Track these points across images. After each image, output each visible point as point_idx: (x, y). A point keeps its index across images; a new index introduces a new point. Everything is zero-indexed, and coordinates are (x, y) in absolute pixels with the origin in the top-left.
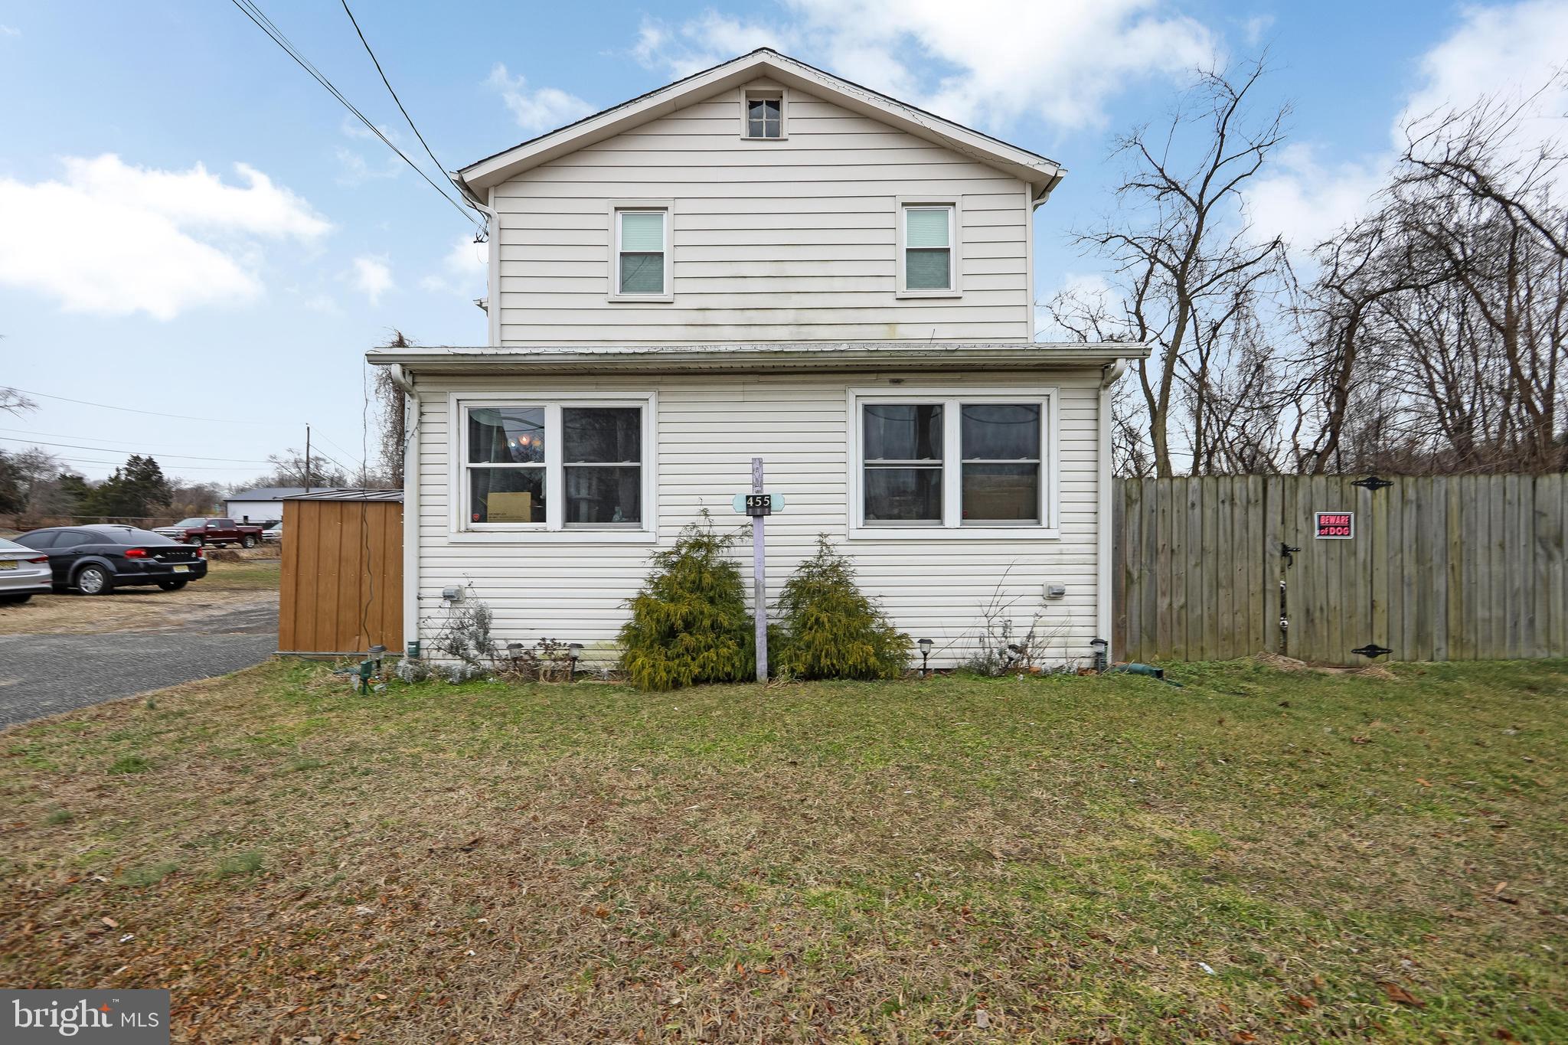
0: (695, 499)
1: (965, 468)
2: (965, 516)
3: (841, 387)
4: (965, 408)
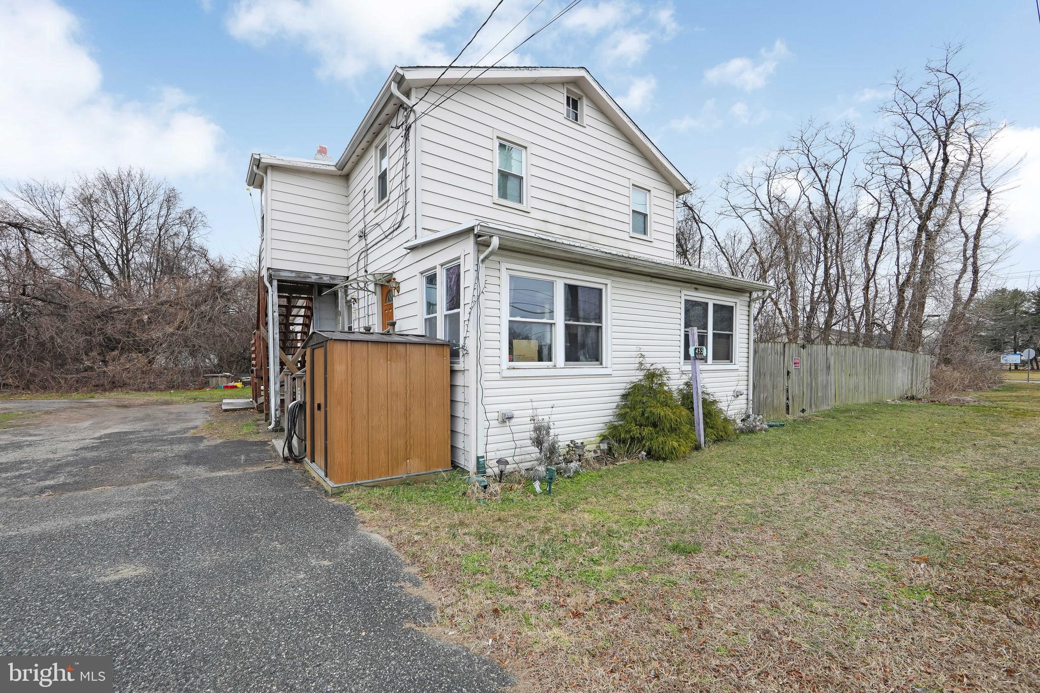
0: (634, 348)
1: (714, 334)
2: (713, 359)
3: (679, 289)
4: (714, 305)
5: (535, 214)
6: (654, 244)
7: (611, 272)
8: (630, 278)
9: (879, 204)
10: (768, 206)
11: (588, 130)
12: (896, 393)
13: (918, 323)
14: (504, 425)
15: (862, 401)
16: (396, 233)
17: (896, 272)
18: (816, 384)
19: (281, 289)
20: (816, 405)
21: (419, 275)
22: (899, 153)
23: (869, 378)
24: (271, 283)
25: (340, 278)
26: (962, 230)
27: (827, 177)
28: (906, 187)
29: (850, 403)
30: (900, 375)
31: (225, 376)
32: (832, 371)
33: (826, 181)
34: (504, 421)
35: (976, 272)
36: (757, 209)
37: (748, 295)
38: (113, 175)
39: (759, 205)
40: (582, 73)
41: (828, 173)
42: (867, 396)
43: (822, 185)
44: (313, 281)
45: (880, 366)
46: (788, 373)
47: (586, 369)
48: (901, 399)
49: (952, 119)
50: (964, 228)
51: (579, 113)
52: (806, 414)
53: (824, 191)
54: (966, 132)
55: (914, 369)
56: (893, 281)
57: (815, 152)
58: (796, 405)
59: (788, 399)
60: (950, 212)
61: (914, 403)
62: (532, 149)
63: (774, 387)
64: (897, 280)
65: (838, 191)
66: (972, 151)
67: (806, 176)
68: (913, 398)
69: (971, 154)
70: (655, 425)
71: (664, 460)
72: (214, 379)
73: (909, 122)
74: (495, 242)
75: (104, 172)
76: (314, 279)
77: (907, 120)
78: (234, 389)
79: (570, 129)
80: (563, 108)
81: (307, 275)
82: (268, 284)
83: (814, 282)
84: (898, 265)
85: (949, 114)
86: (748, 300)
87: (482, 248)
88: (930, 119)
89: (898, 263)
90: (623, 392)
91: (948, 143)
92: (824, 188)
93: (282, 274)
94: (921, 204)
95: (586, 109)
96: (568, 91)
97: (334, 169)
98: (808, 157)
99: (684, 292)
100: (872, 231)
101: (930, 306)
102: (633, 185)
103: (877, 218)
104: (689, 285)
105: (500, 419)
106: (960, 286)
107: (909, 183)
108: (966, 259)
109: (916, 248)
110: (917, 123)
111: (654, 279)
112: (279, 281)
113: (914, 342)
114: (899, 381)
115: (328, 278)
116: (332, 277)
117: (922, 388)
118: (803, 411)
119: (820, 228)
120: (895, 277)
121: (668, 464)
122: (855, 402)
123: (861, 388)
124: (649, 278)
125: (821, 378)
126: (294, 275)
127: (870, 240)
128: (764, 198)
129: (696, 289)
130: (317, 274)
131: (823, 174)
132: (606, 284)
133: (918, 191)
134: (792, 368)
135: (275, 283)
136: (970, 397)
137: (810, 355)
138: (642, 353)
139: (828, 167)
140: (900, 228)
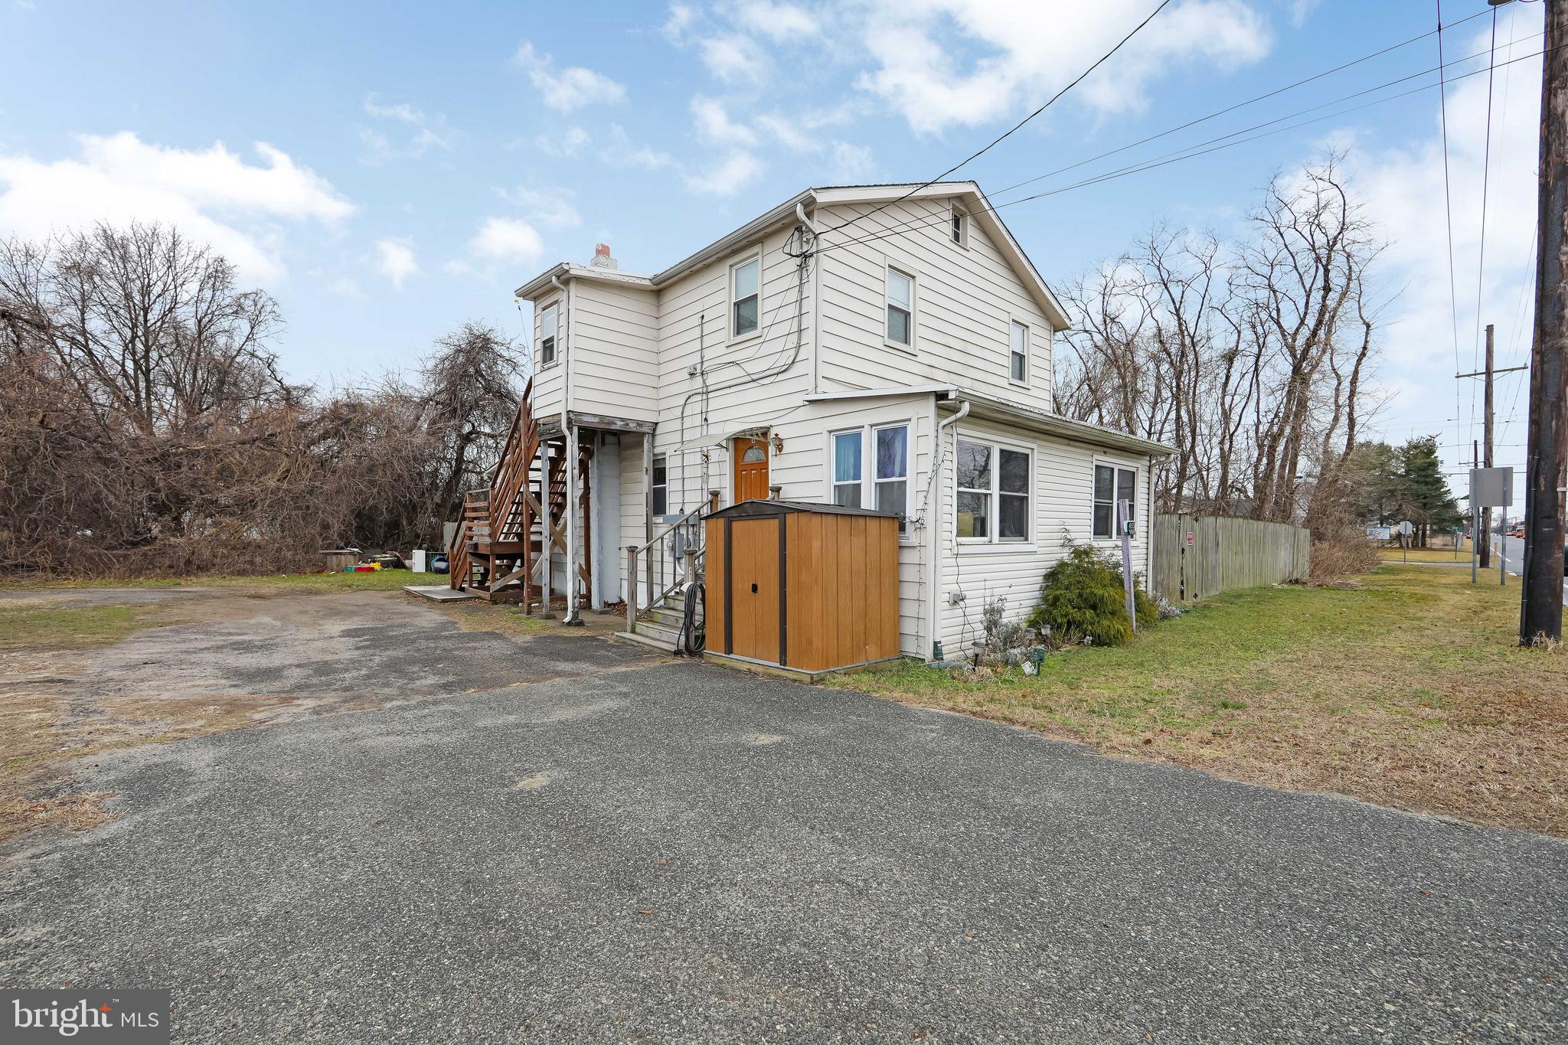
5: (922, 358)
6: (1032, 392)
7: (1037, 435)
8: (1051, 442)
9: (1239, 332)
10: (1102, 328)
11: (971, 255)
12: (1279, 576)
13: (1288, 487)
14: (956, 607)
15: (1246, 585)
16: (781, 377)
17: (1256, 421)
18: (1207, 564)
19: (581, 439)
20: (1206, 591)
21: (826, 434)
22: (1266, 271)
23: (1254, 557)
24: (570, 429)
25: (648, 424)
26: (1334, 370)
27: (1182, 297)
28: (1274, 314)
29: (1236, 587)
30: (1283, 553)
31: (352, 553)
32: (1220, 547)
33: (1181, 303)
34: (955, 602)
35: (1352, 423)
36: (1087, 331)
37: (1148, 458)
38: (121, 229)
39: (1089, 327)
40: (972, 188)
41: (1183, 292)
42: (1251, 581)
43: (1175, 307)
44: (618, 428)
45: (1264, 543)
46: (1183, 550)
47: (1015, 545)
48: (1284, 582)
49: (1336, 238)
50: (1336, 367)
51: (960, 232)
52: (1199, 599)
53: (1178, 315)
54: (1344, 251)
55: (1295, 548)
56: (1252, 434)
57: (1166, 263)
58: (1190, 592)
59: (1182, 583)
60: (1324, 352)
61: (1299, 587)
62: (921, 279)
63: (1170, 567)
64: (1257, 432)
65: (1199, 317)
66: (1350, 274)
67: (1155, 293)
68: (1297, 582)
69: (1349, 279)
70: (1094, 607)
71: (1109, 645)
72: (334, 557)
73: (1281, 235)
74: (966, 408)
75: (105, 226)
76: (619, 425)
77: (1279, 232)
78: (369, 573)
79: (953, 252)
80: (948, 228)
81: (611, 420)
82: (567, 433)
83: (1150, 429)
84: (1258, 412)
85: (1332, 232)
86: (1148, 464)
87: (943, 412)
88: (1306, 232)
89: (1258, 409)
90: (1044, 572)
91: (1330, 267)
92: (1177, 310)
93: (585, 419)
94: (1294, 340)
95: (970, 230)
96: (955, 208)
97: (648, 283)
98: (1159, 269)
99: (1096, 457)
100: (1230, 368)
101: (1303, 464)
102: (1013, 320)
103: (1236, 351)
104: (1099, 448)
105: (952, 601)
106: (1331, 441)
107: (1278, 310)
108: (1338, 407)
109: (1290, 395)
110: (1290, 235)
111: (1072, 443)
112: (580, 428)
113: (1284, 514)
114: (1282, 561)
115: (635, 425)
116: (640, 424)
117: (1303, 569)
118: (1196, 596)
119: (1171, 363)
120: (1254, 428)
121: (1115, 649)
122: (1240, 585)
123: (1246, 570)
124: (1066, 441)
125: (1211, 557)
126: (596, 420)
127: (1228, 377)
128: (1098, 319)
129: (1105, 452)
130: (622, 420)
131: (1176, 291)
132: (1033, 449)
133: (1290, 322)
134: (1186, 545)
135: (575, 430)
136: (1355, 580)
137: (1201, 529)
138: (1067, 527)
139: (1185, 284)
140: (1261, 363)
